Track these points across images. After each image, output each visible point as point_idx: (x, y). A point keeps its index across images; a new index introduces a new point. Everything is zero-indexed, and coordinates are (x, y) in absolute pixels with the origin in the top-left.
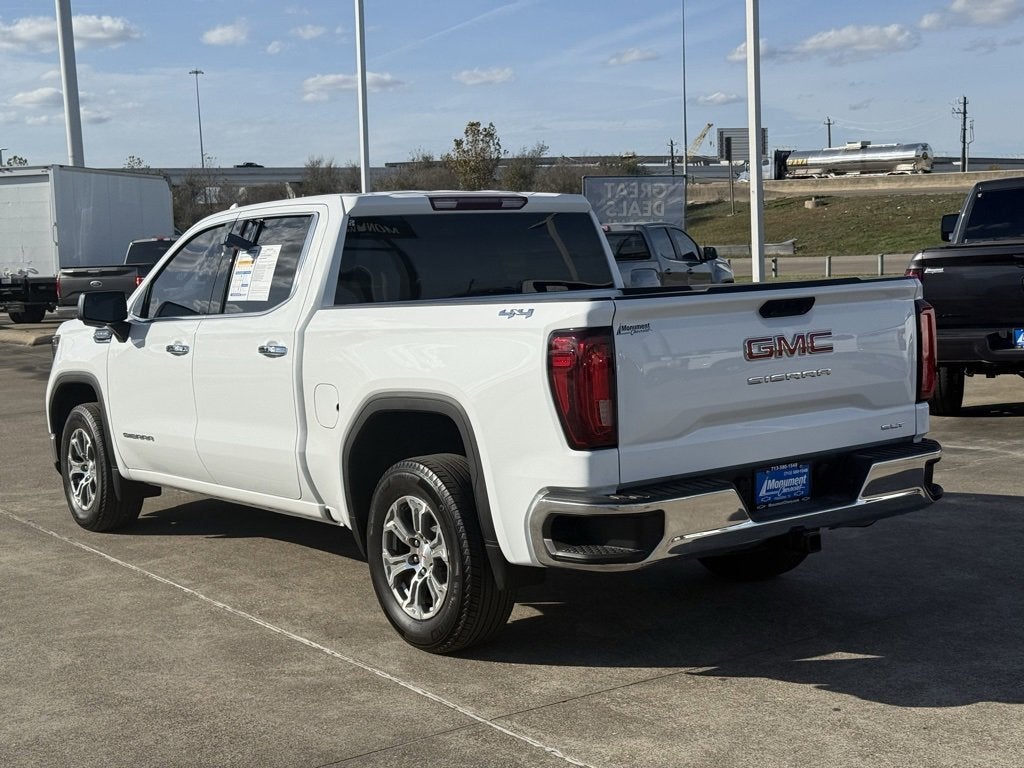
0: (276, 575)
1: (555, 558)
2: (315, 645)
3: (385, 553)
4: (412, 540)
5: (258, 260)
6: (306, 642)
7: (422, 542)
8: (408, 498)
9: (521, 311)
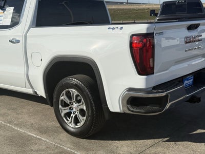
0: (13, 109)
1: (132, 111)
2: (38, 137)
3: (60, 106)
4: (70, 103)
5: (5, 12)
6: (34, 135)
7: (74, 103)
8: (70, 90)
9: (117, 28)
